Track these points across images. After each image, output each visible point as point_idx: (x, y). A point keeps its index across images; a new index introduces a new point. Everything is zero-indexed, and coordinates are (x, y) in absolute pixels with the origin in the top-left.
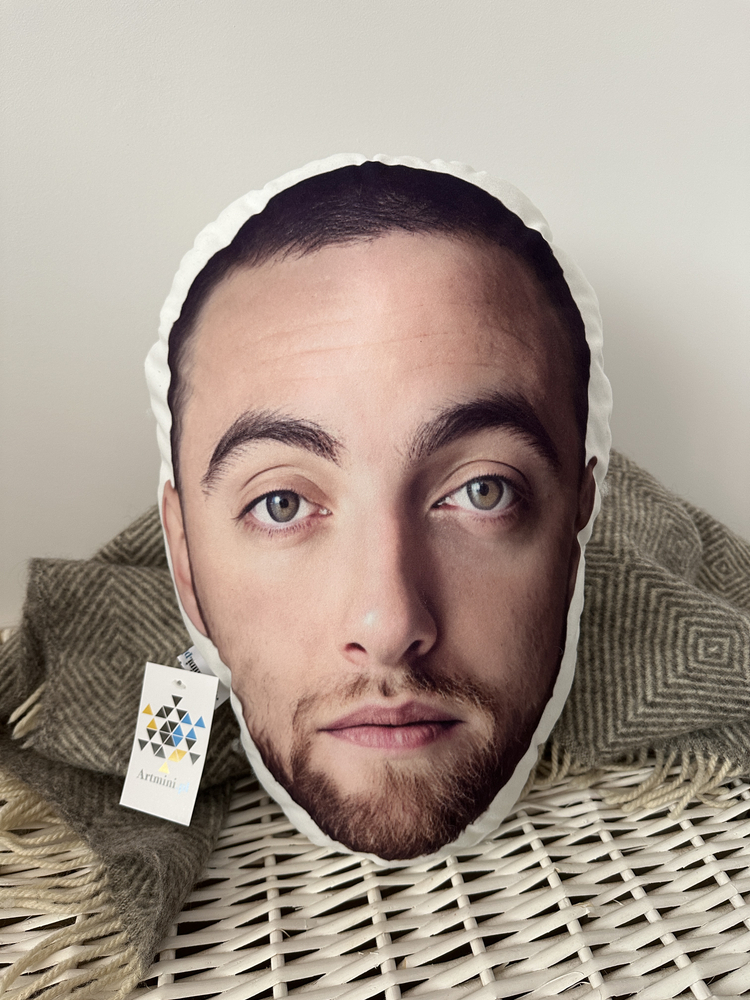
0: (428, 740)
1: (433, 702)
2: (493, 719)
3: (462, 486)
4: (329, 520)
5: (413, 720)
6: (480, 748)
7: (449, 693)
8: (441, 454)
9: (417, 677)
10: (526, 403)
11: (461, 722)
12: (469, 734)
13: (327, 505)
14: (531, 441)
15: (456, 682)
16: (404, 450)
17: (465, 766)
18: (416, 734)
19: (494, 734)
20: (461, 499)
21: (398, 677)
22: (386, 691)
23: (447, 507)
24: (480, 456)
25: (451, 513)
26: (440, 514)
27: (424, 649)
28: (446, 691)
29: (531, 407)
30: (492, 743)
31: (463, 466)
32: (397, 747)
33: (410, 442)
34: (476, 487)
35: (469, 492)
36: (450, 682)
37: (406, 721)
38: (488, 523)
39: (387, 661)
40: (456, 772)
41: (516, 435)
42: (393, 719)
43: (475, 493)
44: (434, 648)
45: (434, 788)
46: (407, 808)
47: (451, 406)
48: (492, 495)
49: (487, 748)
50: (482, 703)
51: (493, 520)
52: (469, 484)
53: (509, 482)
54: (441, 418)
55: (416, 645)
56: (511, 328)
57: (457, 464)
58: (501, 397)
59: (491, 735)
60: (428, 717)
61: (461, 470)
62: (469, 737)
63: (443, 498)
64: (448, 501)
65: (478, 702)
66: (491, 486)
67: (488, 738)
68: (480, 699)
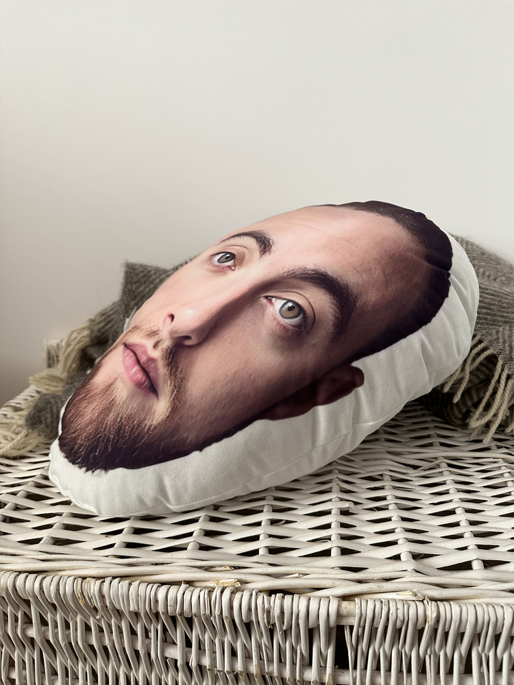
0: (139, 385)
1: (162, 370)
2: (168, 414)
3: (286, 299)
4: (231, 272)
5: (146, 369)
6: (146, 422)
7: (170, 375)
8: (296, 282)
9: (171, 351)
10: (355, 302)
11: (157, 395)
12: (152, 406)
13: (237, 267)
14: (337, 315)
15: (178, 373)
16: (286, 270)
17: (131, 422)
18: (140, 376)
19: (158, 424)
20: (278, 304)
21: (167, 343)
22: (156, 346)
23: (270, 301)
24: (308, 296)
25: (268, 304)
26: (264, 301)
27: (188, 343)
28: (171, 372)
29: (355, 305)
30: (152, 428)
31: (296, 293)
32: (128, 374)
33: (292, 269)
34: (290, 304)
35: (285, 304)
36: (177, 370)
37: (145, 366)
38: (275, 323)
39: (172, 333)
40: (125, 418)
41: (333, 306)
42: (143, 359)
43: (286, 306)
44: (191, 347)
45: (111, 415)
46: (94, 411)
47: (323, 270)
48: (291, 314)
49: (147, 426)
50: (174, 399)
51: (279, 323)
52: (289, 301)
53: (305, 317)
54: (314, 270)
55: (188, 338)
56: (388, 275)
57: (295, 290)
58: (348, 288)
59: (156, 423)
60: (152, 374)
61: (294, 294)
62: (150, 409)
63: (273, 297)
64: (274, 300)
65: (173, 396)
66: (296, 310)
67: (154, 422)
68: (176, 395)
